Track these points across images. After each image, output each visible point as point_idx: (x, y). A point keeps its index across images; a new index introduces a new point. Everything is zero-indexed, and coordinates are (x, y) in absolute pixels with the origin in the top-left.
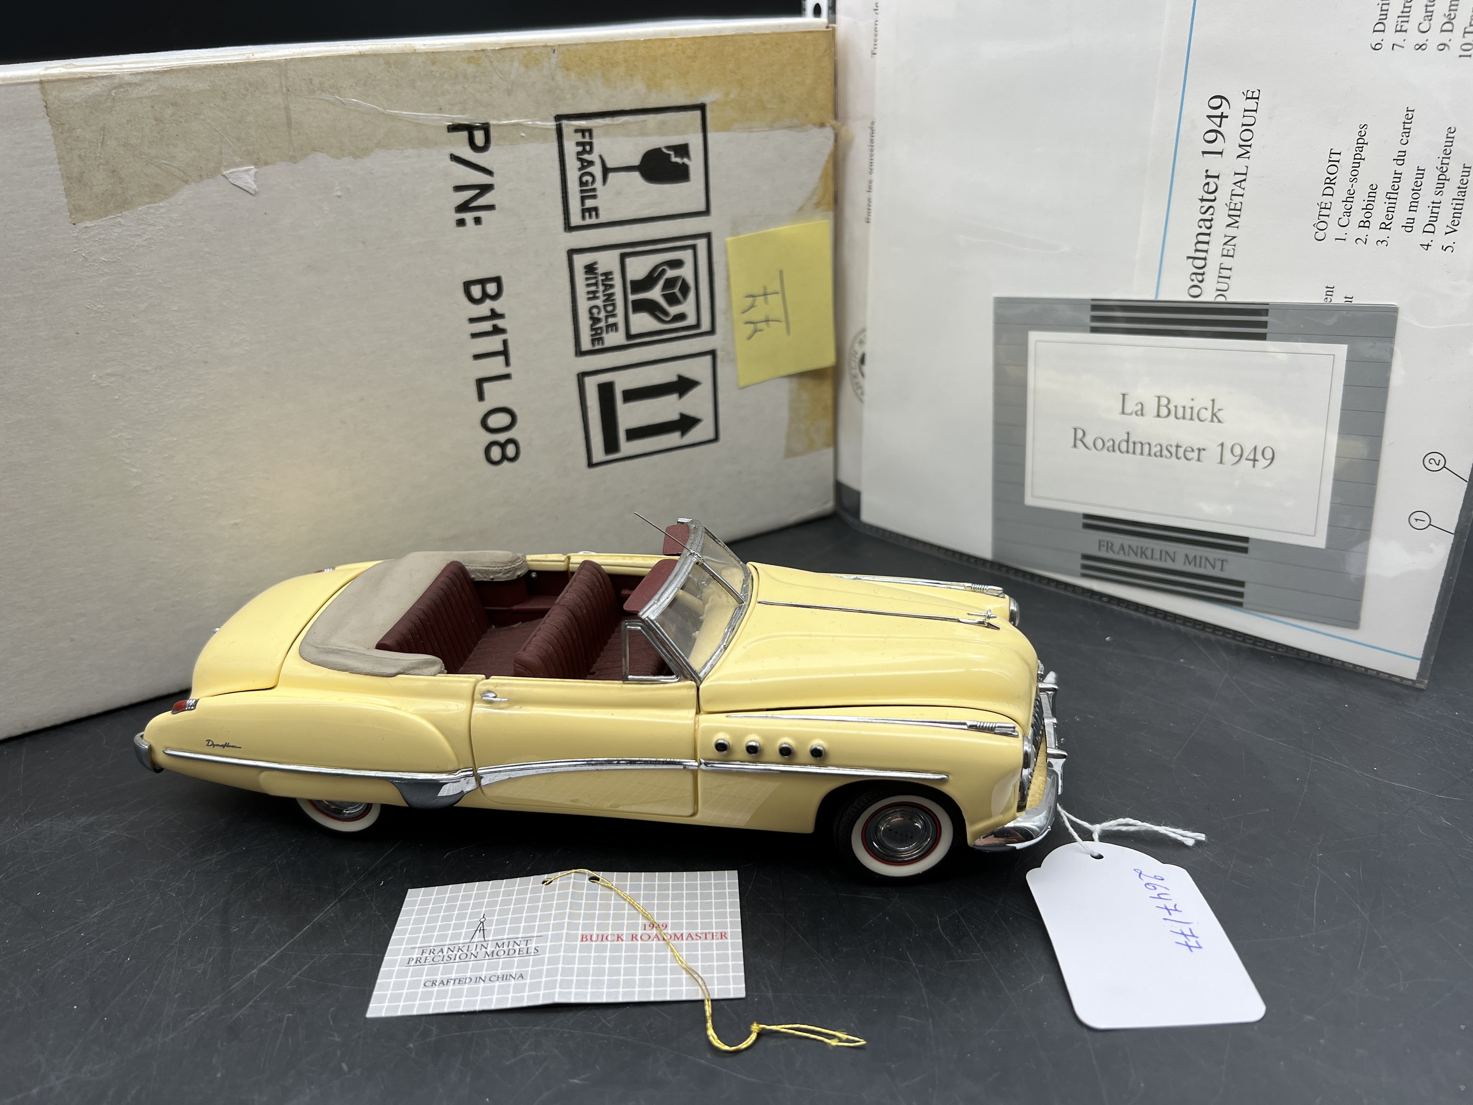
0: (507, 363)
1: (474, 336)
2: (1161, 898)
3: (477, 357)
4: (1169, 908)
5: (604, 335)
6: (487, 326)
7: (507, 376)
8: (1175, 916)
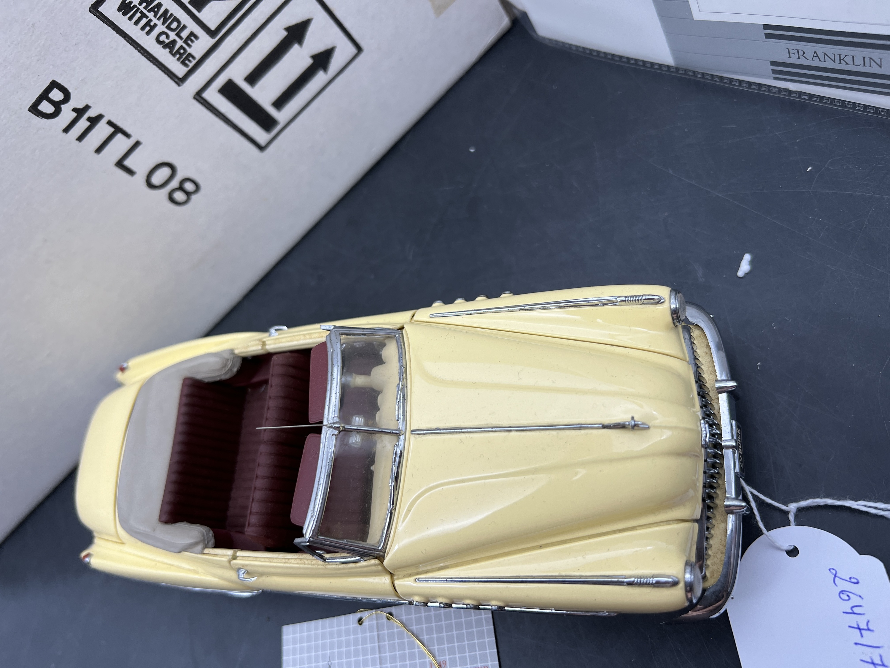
0: (127, 135)
1: (80, 139)
2: (854, 613)
3: (99, 150)
4: (861, 627)
5: (189, 50)
6: (83, 124)
7: (137, 144)
8: (868, 638)
